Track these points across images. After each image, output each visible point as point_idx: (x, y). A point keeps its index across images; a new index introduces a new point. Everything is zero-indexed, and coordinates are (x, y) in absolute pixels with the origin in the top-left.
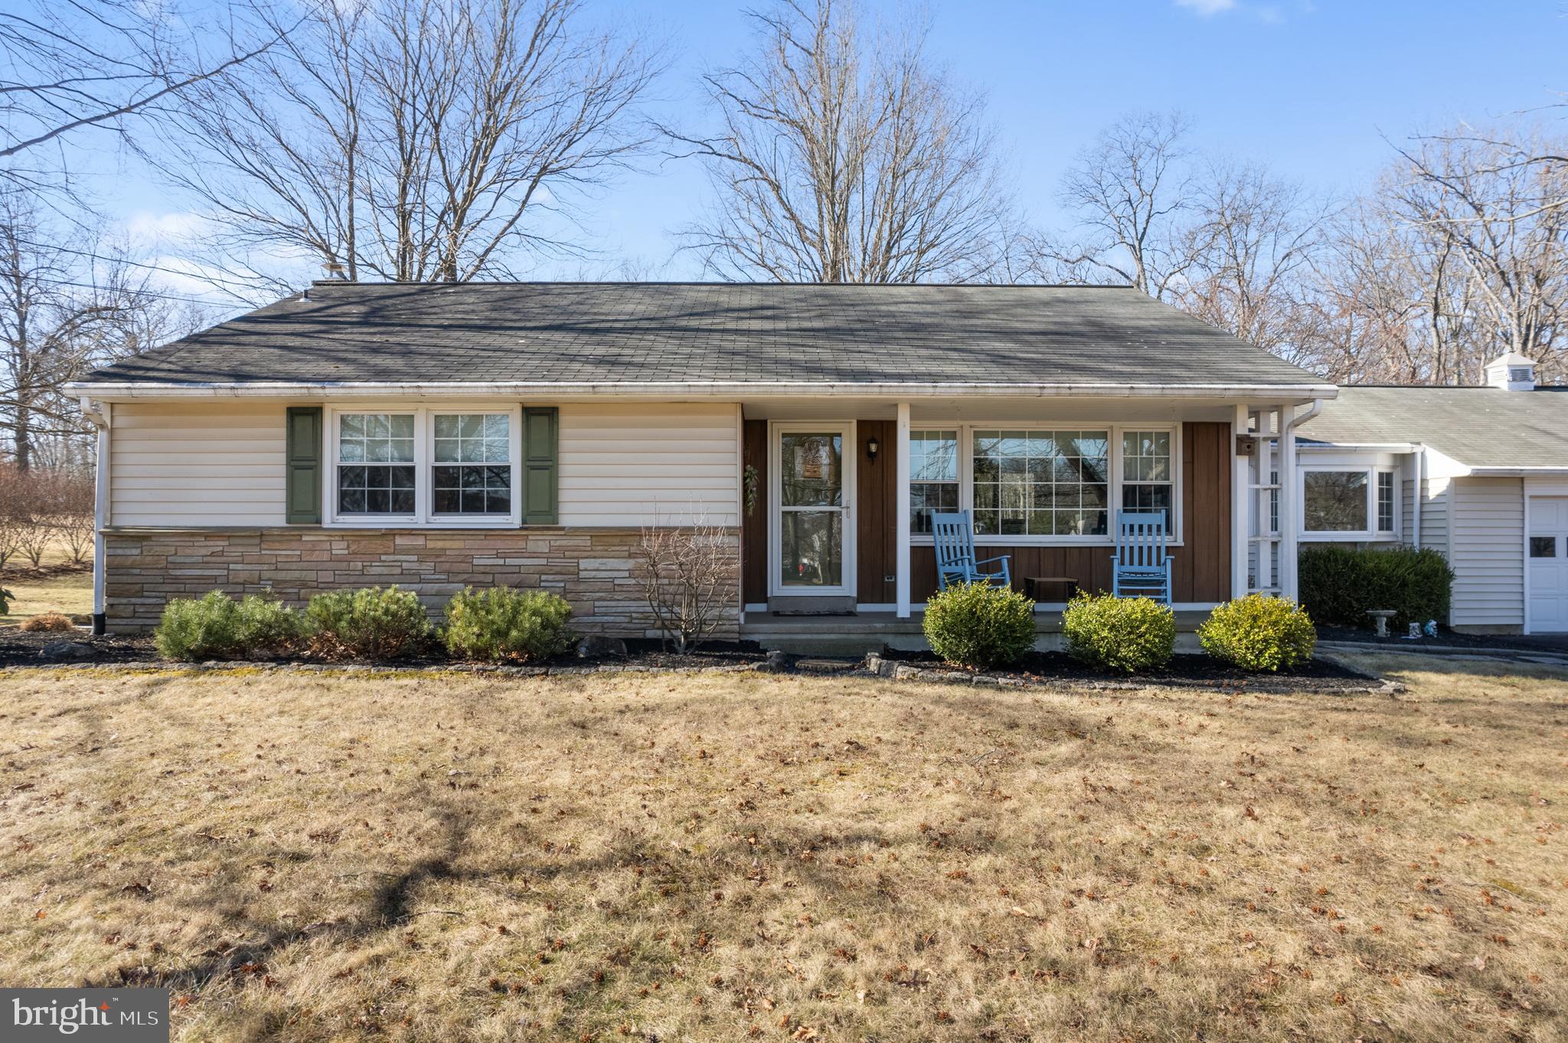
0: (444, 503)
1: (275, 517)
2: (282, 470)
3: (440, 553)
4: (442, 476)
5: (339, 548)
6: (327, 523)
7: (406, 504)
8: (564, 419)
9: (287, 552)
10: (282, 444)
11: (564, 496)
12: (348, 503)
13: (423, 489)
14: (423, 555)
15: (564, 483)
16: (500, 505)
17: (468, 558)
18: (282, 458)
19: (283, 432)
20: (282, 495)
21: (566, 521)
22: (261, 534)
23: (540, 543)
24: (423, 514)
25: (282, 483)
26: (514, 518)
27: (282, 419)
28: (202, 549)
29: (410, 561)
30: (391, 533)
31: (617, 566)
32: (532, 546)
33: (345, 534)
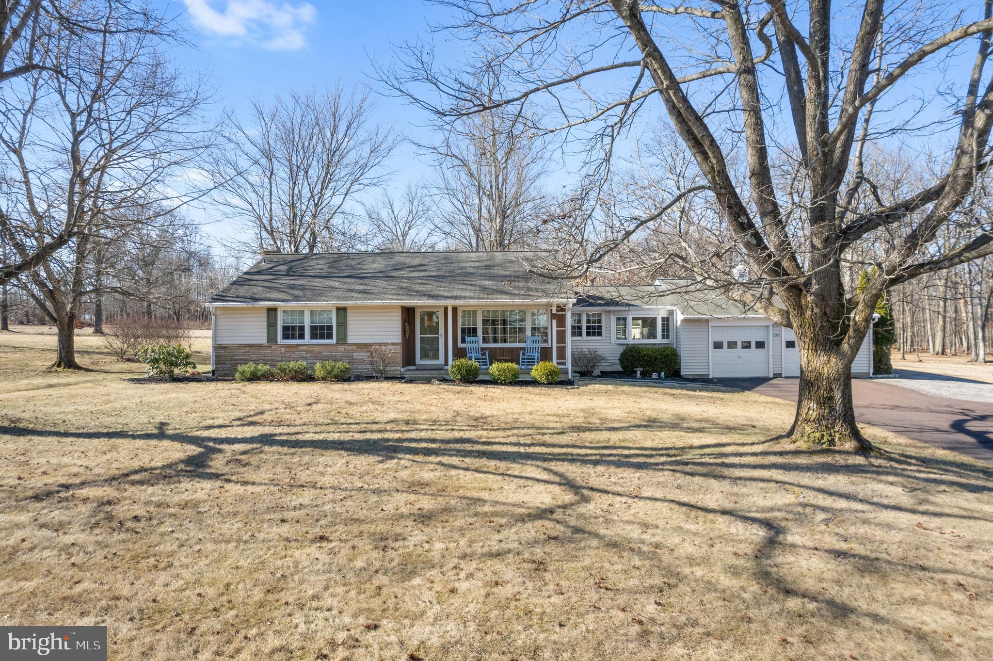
0: (313, 336)
1: (263, 340)
2: (266, 327)
3: (312, 351)
4: (313, 328)
5: (283, 350)
6: (279, 342)
7: (302, 336)
8: (349, 311)
9: (268, 351)
10: (265, 319)
11: (349, 334)
12: (285, 337)
13: (307, 332)
14: (307, 352)
15: (349, 330)
16: (330, 336)
17: (320, 353)
18: (265, 323)
19: (266, 315)
20: (265, 334)
21: (350, 341)
22: (260, 346)
23: (342, 348)
24: (307, 339)
25: (266, 331)
26: (334, 341)
27: (266, 311)
28: (242, 351)
29: (304, 354)
30: (298, 345)
31: (363, 355)
32: (339, 349)
33: (284, 346)
